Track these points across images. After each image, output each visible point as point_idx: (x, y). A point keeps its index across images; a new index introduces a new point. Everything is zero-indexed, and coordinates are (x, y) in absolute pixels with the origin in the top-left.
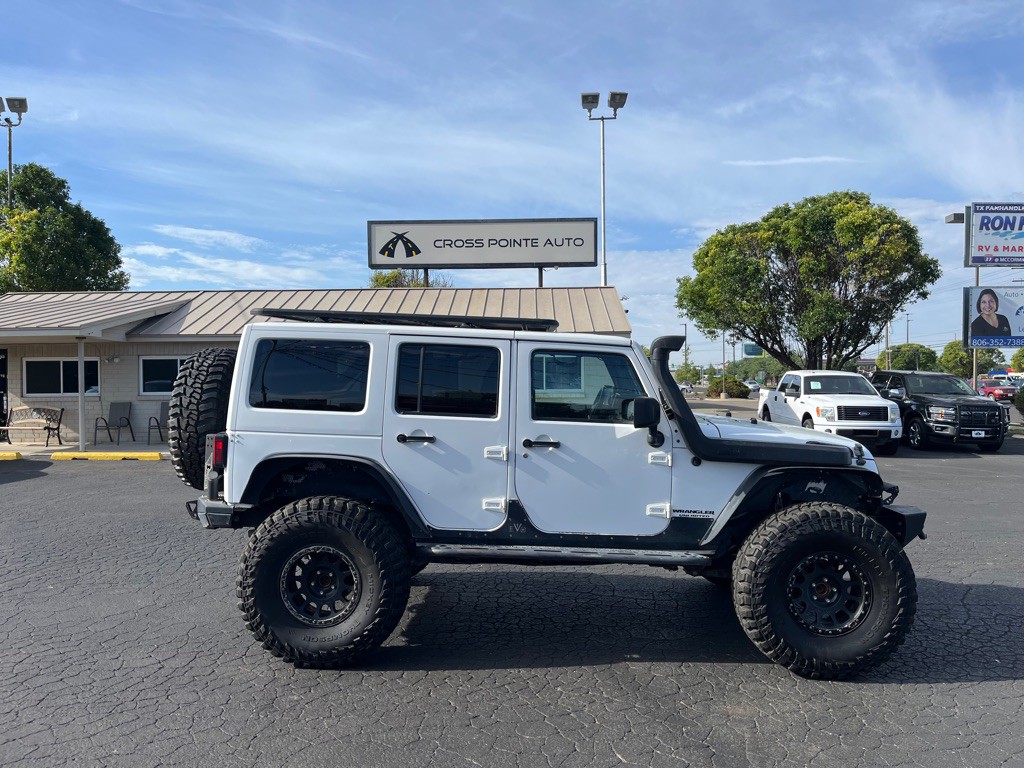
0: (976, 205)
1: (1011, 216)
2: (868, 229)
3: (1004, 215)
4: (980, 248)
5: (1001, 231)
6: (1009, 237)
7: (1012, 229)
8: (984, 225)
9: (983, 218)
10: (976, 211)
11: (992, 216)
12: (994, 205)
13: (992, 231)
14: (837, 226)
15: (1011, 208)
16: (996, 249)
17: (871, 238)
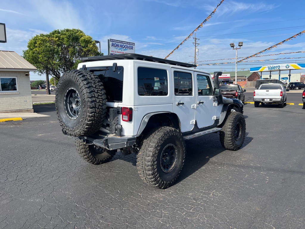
0: (111, 39)
1: (118, 43)
2: (89, 42)
3: (116, 43)
4: (112, 51)
5: (116, 47)
6: (118, 49)
7: (118, 47)
8: (112, 45)
9: (112, 43)
10: (111, 41)
11: (114, 43)
12: (115, 40)
13: (114, 47)
14: (80, 40)
15: (118, 42)
16: (115, 52)
17: (90, 45)
